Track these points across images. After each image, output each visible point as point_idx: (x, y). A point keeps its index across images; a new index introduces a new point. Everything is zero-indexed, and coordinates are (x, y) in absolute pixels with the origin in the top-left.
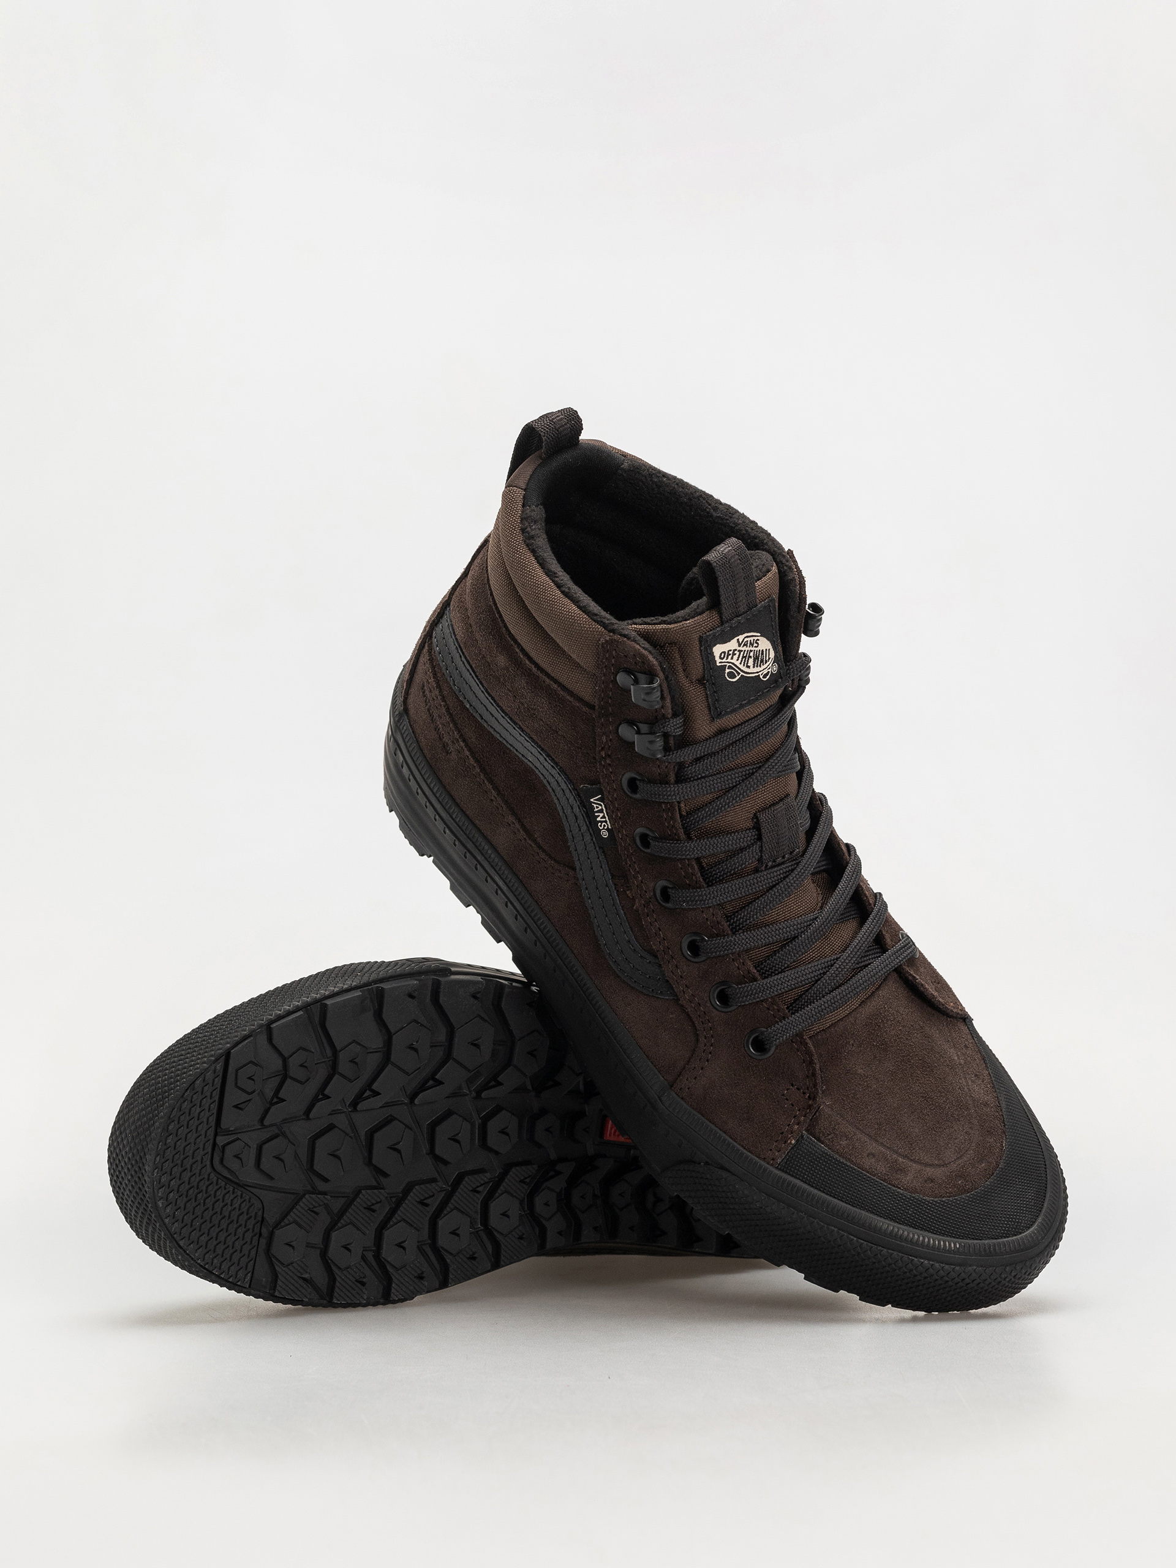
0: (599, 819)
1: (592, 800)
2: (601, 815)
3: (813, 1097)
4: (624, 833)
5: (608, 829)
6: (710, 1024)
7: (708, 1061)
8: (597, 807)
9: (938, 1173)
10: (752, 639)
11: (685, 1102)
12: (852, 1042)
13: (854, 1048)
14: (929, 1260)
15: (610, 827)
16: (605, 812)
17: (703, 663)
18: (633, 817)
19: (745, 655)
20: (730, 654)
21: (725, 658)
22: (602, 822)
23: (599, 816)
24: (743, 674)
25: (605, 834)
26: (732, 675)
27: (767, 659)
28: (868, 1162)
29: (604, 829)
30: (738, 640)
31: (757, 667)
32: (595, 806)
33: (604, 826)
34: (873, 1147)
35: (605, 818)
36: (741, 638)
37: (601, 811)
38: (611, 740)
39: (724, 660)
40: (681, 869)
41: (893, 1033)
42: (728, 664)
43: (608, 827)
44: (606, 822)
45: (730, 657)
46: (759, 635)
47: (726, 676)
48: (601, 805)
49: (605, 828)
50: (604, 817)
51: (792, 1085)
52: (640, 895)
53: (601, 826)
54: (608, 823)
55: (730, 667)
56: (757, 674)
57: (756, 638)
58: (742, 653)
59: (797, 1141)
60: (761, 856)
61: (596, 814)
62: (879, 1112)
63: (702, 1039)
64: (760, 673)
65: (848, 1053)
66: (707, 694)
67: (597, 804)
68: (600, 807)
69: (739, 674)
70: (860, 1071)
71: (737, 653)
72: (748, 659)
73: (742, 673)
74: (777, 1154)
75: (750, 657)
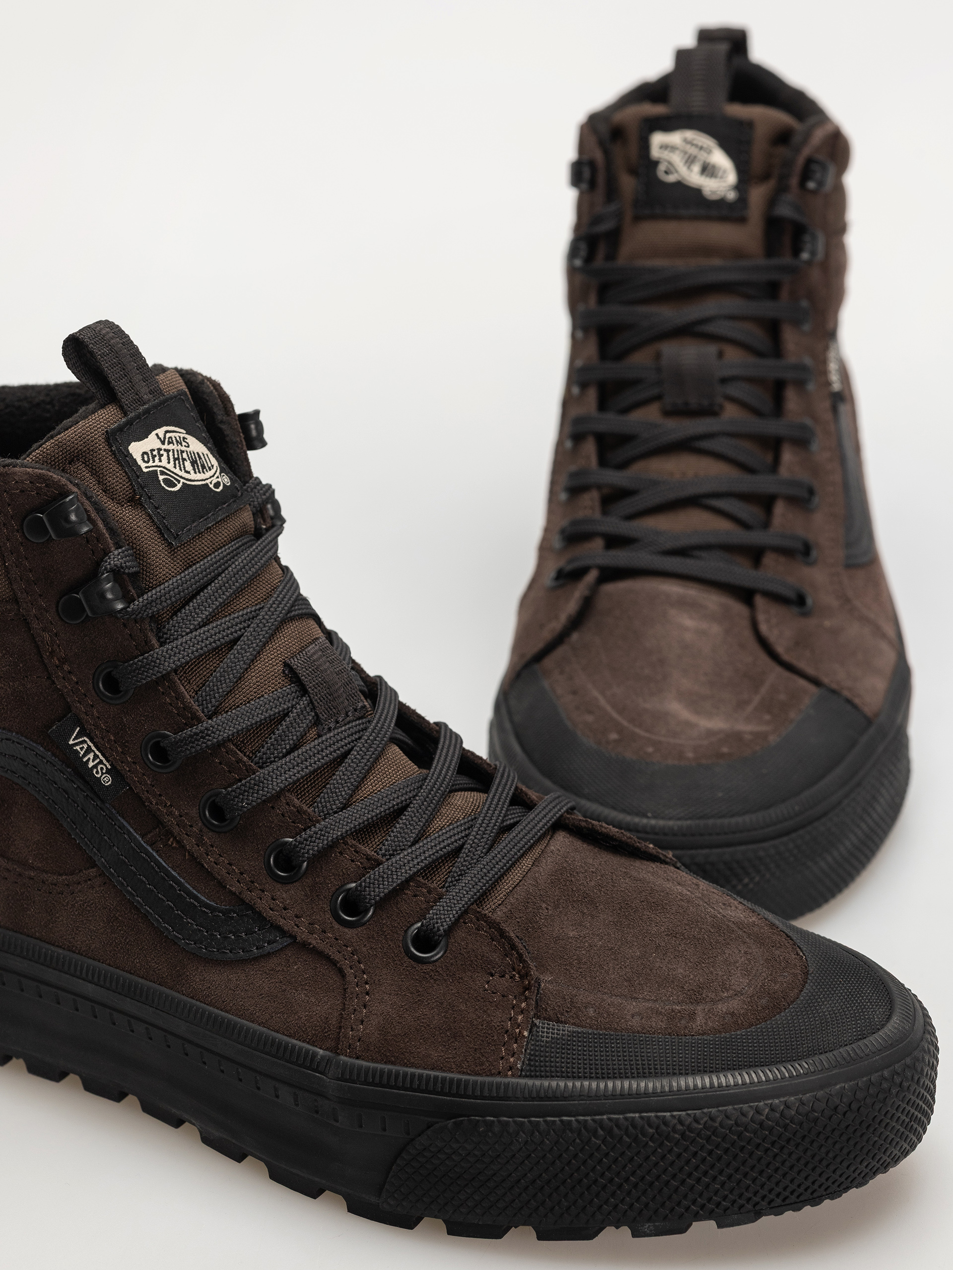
0: (91, 764)
1: (71, 742)
2: (91, 756)
3: (525, 975)
4: (129, 759)
5: (108, 771)
6: (349, 949)
7: (367, 994)
8: (82, 749)
9: (735, 1004)
10: (177, 435)
11: (363, 1059)
12: (544, 905)
13: (550, 912)
14: (778, 1097)
15: (109, 767)
16: (93, 748)
17: (125, 472)
18: (129, 728)
19: (176, 456)
20: (155, 456)
21: (151, 461)
22: (95, 766)
23: (89, 759)
24: (185, 482)
25: (107, 780)
26: (171, 484)
27: (210, 465)
28: (635, 1022)
29: (103, 774)
30: (157, 435)
31: (200, 473)
32: (78, 748)
33: (102, 769)
34: (632, 1007)
35: (98, 757)
36: (161, 431)
37: (89, 750)
38: (56, 635)
39: (151, 464)
40: (220, 763)
41: (593, 883)
42: (159, 469)
43: (107, 768)
44: (101, 762)
45: (157, 459)
46: (185, 432)
47: (163, 485)
48: (85, 742)
49: (104, 771)
50: (96, 757)
51: (492, 975)
52: (186, 834)
53: (97, 772)
54: (105, 761)
55: (162, 473)
56: (203, 483)
57: (182, 436)
58: (171, 453)
59: (530, 1032)
60: (316, 714)
61: (85, 760)
62: (621, 967)
63: (349, 972)
64: (208, 481)
65: (546, 919)
66: (149, 515)
67: (79, 743)
68: (85, 746)
69: (179, 482)
70: (571, 934)
71: (165, 454)
72: (184, 464)
73: (182, 480)
74: (512, 1060)
75: (184, 460)
